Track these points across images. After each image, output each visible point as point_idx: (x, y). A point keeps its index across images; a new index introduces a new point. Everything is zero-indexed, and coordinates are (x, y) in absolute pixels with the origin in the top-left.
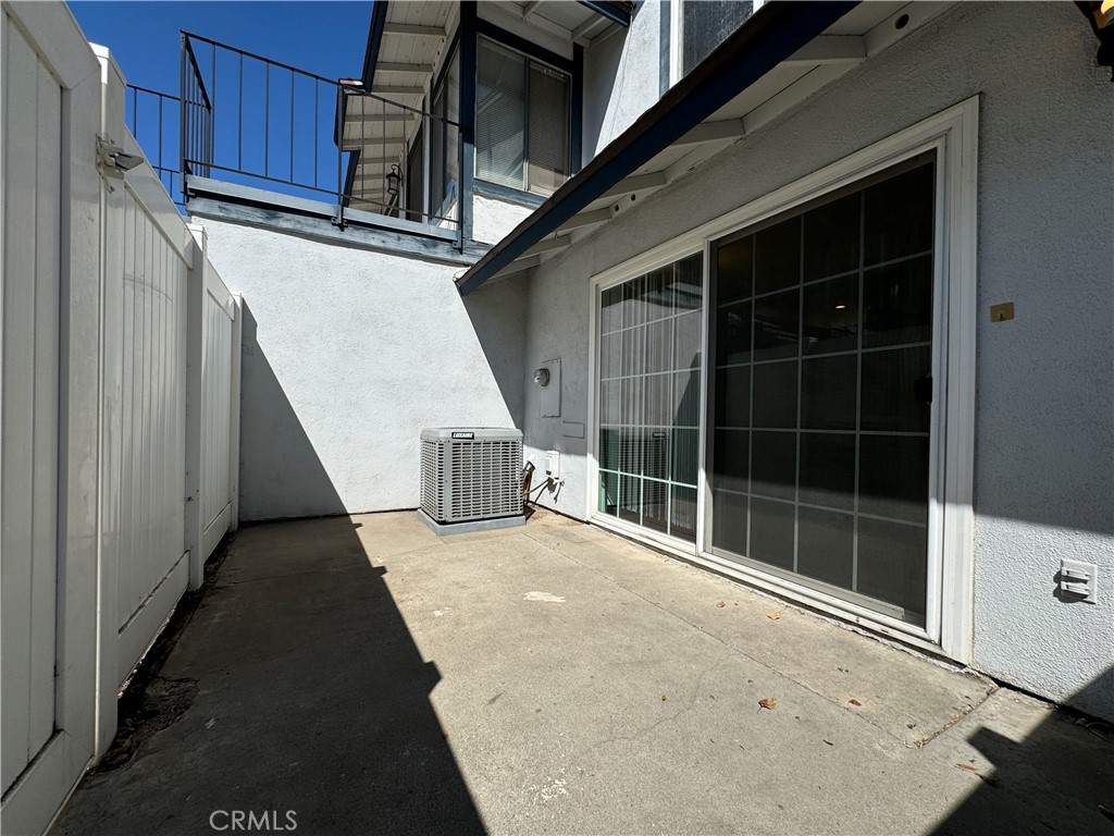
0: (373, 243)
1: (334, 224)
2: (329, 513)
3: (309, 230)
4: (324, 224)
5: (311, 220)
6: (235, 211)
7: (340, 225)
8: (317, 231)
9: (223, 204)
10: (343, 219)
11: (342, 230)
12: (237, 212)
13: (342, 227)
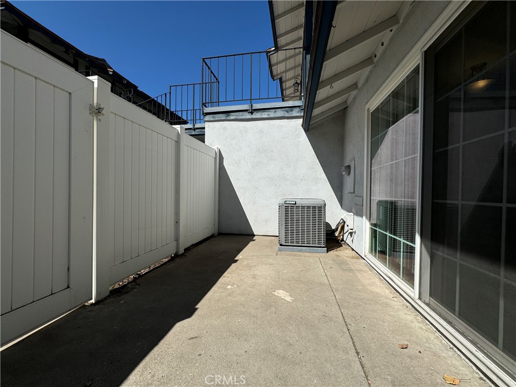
0: (264, 116)
1: (249, 113)
2: (248, 234)
3: (240, 117)
4: (246, 113)
5: (241, 113)
6: (217, 117)
7: (251, 112)
8: (243, 117)
9: (213, 115)
10: (252, 110)
11: (252, 114)
12: (218, 117)
13: (252, 113)
